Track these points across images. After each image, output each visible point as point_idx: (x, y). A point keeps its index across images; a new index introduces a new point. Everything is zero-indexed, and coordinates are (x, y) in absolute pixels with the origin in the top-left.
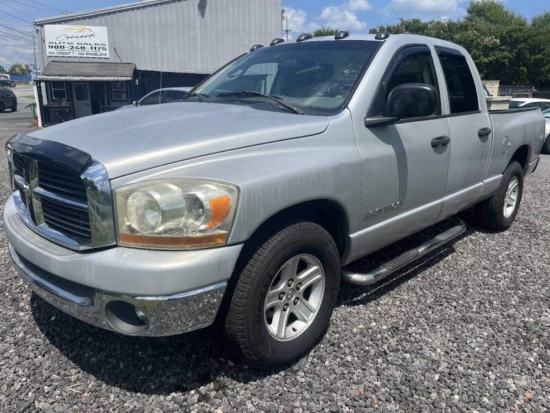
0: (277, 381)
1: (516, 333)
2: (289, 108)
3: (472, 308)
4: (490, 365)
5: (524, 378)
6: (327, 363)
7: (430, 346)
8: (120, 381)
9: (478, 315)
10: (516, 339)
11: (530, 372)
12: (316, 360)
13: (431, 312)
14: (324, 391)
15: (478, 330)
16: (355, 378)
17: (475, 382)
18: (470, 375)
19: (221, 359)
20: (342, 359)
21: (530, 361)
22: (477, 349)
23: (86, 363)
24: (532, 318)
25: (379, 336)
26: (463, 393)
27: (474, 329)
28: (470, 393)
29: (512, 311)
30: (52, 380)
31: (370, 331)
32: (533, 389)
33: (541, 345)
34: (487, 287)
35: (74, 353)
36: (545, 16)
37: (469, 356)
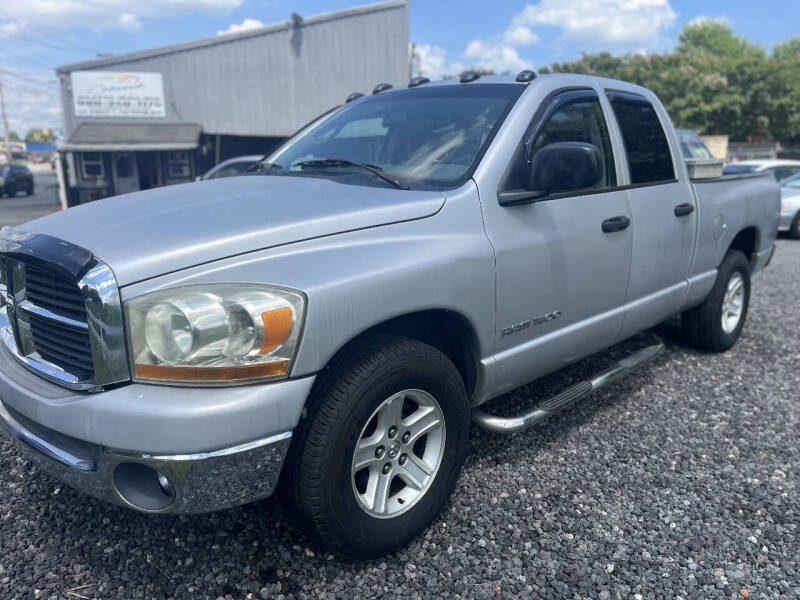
0: (374, 578)
1: (732, 501)
2: (388, 181)
3: (670, 465)
4: (690, 549)
5: (741, 566)
6: (450, 550)
7: (603, 521)
8: (144, 581)
9: (677, 475)
10: (733, 510)
11: (750, 559)
12: (434, 545)
13: (608, 472)
14: (444, 591)
15: (677, 498)
16: (490, 571)
17: (666, 575)
18: (661, 565)
19: (296, 547)
20: (473, 543)
21: (750, 542)
22: (673, 525)
23: (97, 556)
24: (757, 478)
25: (530, 509)
26: (648, 592)
27: (670, 495)
28: (659, 591)
29: (729, 468)
30: (47, 581)
31: (517, 501)
32: (753, 584)
33: (770, 519)
34: (694, 434)
35: (82, 541)
36: (792, 43)
37: (660, 536)
